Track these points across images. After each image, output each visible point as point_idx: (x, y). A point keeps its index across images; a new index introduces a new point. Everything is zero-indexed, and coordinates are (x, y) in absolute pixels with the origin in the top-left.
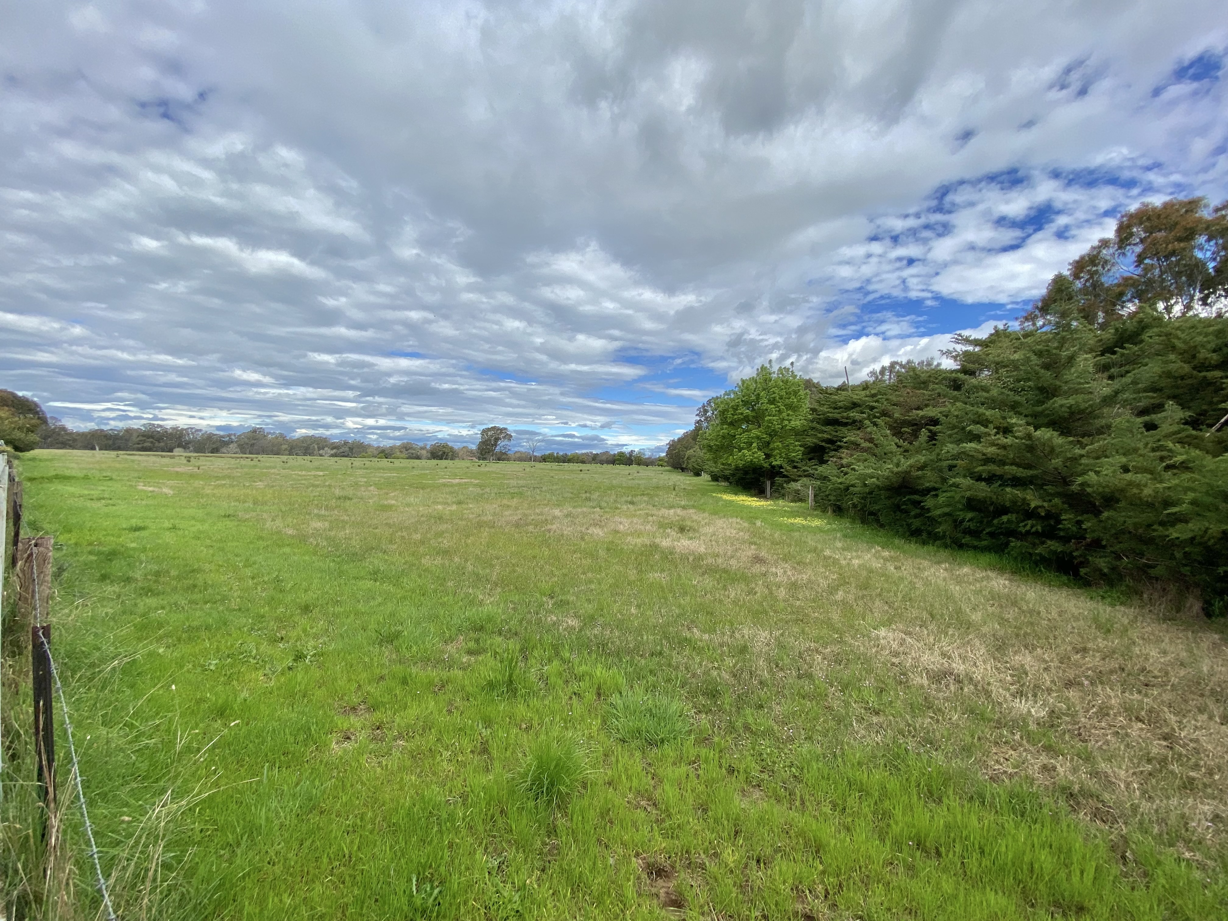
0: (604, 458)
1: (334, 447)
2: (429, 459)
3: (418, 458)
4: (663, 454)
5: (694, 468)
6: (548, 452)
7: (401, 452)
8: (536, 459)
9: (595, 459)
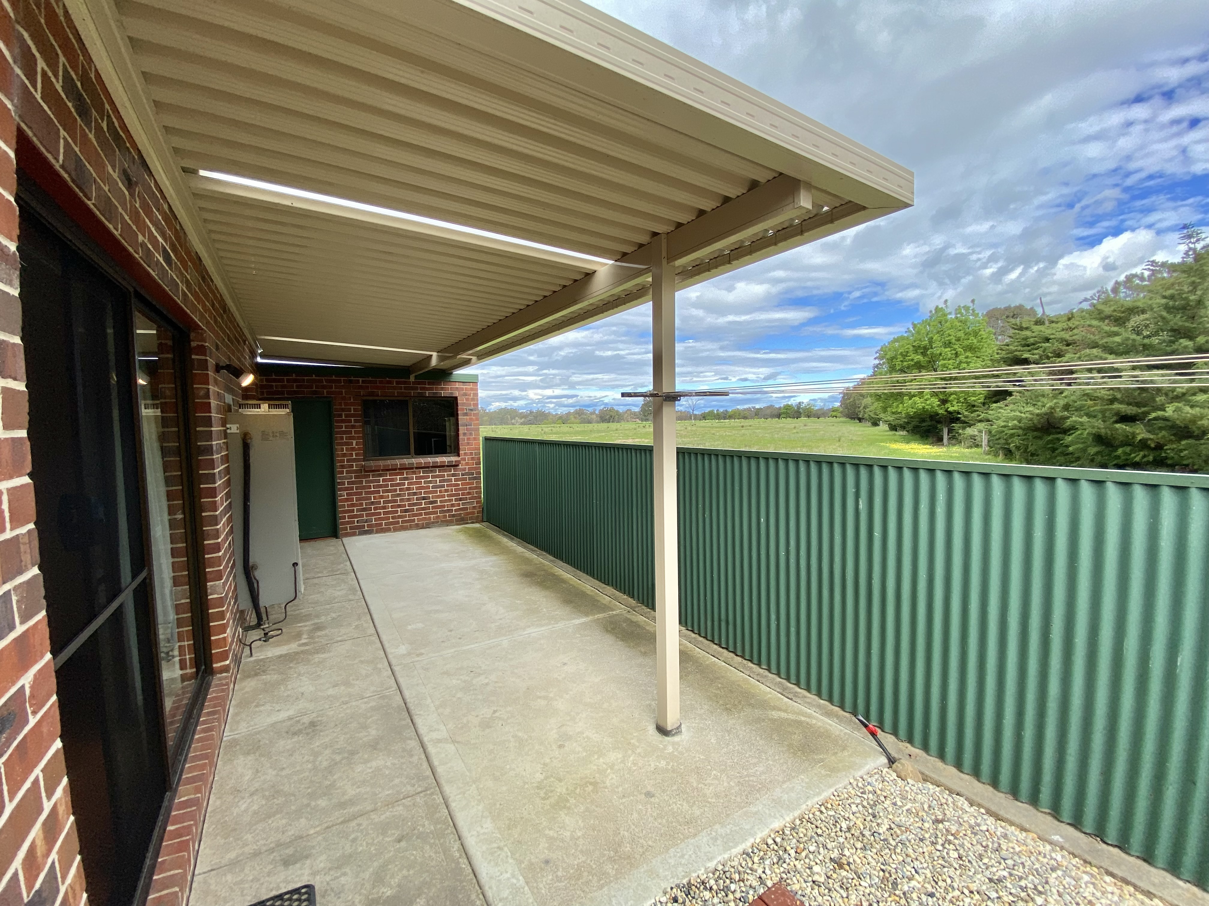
0: (768, 412)
1: (522, 416)
2: (598, 422)
3: (590, 422)
4: (837, 404)
5: (871, 418)
6: (707, 410)
7: (575, 418)
8: (696, 417)
9: (758, 414)
